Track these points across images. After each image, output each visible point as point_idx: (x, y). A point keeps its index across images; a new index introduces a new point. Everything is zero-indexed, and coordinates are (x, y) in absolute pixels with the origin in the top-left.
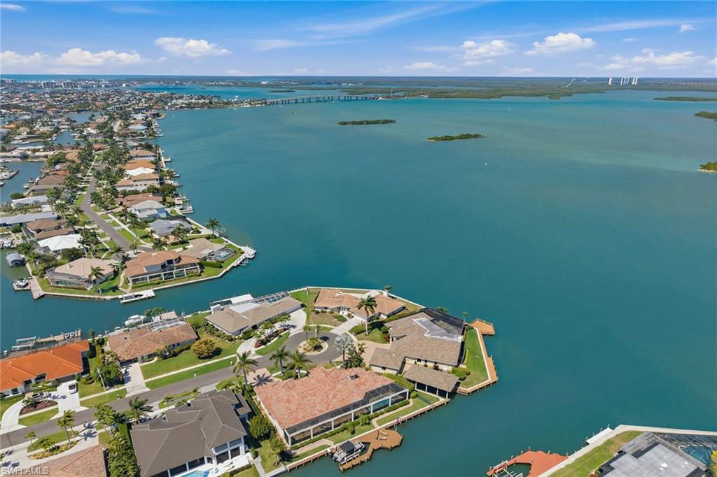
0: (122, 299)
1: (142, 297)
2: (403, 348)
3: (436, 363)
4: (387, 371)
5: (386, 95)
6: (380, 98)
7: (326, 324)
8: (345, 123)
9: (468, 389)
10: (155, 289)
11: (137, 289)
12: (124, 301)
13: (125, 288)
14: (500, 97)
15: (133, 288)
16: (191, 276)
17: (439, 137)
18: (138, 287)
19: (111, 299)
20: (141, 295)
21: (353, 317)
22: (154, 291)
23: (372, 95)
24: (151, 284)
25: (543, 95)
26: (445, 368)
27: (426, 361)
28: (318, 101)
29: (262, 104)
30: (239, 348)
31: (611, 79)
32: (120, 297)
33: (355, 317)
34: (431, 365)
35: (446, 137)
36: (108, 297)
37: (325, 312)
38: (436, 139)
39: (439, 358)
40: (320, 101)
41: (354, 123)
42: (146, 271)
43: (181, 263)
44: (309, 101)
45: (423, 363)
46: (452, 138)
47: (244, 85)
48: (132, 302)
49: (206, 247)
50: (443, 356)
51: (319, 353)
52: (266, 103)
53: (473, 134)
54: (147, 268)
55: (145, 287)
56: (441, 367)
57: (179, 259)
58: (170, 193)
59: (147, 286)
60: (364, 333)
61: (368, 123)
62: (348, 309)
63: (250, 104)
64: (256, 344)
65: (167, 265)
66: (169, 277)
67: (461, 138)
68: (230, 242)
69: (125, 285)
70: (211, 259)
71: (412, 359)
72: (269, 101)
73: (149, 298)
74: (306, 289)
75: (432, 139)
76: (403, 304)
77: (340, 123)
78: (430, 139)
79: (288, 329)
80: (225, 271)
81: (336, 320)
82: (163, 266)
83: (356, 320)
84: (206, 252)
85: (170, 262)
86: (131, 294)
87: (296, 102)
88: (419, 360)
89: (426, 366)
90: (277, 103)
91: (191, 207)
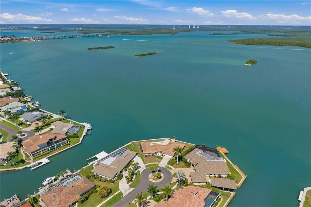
0: (31, 167)
1: (43, 164)
2: (203, 170)
3: (219, 174)
4: (201, 184)
5: (102, 34)
6: (99, 36)
7: (154, 162)
8: (91, 49)
9: (239, 185)
10: (47, 157)
11: (36, 159)
12: (33, 169)
13: (29, 160)
14: (151, 34)
15: (34, 159)
16: (65, 146)
17: (139, 54)
18: (36, 158)
19: (23, 169)
20: (41, 163)
21: (164, 156)
22: (48, 158)
23: (96, 34)
24: (44, 155)
25: (168, 33)
26: (225, 176)
27: (214, 174)
28: (70, 37)
29: (41, 39)
30: (119, 186)
31: (189, 26)
32: (28, 166)
33: (165, 155)
34: (217, 176)
35: (143, 54)
36: (21, 168)
37: (150, 155)
38: (138, 55)
39: (221, 172)
40: (71, 37)
41: (95, 49)
42: (38, 148)
43: (57, 139)
44: (65, 37)
45: (213, 175)
46: (145, 55)
47: (24, 29)
48: (37, 168)
49: (64, 127)
50: (222, 171)
51: (161, 180)
52: (43, 39)
53: (153, 53)
54: (39, 146)
55: (41, 157)
56: (222, 176)
57: (55, 138)
58: (21, 95)
59: (42, 156)
60: (176, 164)
61: (102, 48)
62: (161, 152)
63: (34, 39)
64: (127, 181)
65: (49, 142)
66: (53, 149)
67: (149, 55)
68: (74, 121)
69: (27, 158)
70: (69, 133)
71: (208, 174)
72: (44, 38)
73: (47, 163)
74: (130, 143)
75: (137, 56)
76: (184, 145)
77: (89, 49)
78: (136, 56)
79: (137, 169)
80: (81, 139)
81: (157, 159)
82: (48, 143)
83: (167, 157)
84: (65, 130)
85: (51, 140)
86: (34, 163)
87: (59, 38)
88: (211, 174)
89: (215, 177)
90: (49, 39)
91: (38, 102)
